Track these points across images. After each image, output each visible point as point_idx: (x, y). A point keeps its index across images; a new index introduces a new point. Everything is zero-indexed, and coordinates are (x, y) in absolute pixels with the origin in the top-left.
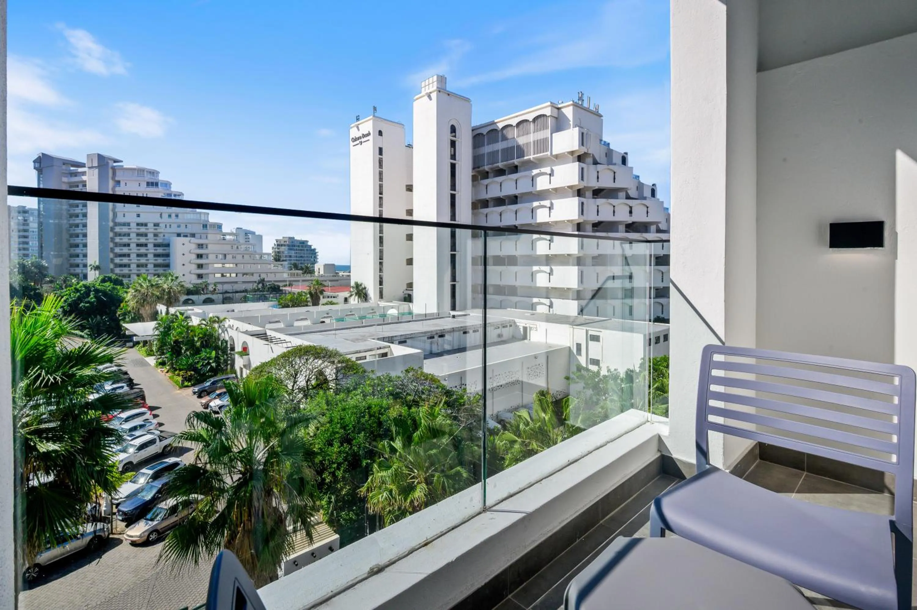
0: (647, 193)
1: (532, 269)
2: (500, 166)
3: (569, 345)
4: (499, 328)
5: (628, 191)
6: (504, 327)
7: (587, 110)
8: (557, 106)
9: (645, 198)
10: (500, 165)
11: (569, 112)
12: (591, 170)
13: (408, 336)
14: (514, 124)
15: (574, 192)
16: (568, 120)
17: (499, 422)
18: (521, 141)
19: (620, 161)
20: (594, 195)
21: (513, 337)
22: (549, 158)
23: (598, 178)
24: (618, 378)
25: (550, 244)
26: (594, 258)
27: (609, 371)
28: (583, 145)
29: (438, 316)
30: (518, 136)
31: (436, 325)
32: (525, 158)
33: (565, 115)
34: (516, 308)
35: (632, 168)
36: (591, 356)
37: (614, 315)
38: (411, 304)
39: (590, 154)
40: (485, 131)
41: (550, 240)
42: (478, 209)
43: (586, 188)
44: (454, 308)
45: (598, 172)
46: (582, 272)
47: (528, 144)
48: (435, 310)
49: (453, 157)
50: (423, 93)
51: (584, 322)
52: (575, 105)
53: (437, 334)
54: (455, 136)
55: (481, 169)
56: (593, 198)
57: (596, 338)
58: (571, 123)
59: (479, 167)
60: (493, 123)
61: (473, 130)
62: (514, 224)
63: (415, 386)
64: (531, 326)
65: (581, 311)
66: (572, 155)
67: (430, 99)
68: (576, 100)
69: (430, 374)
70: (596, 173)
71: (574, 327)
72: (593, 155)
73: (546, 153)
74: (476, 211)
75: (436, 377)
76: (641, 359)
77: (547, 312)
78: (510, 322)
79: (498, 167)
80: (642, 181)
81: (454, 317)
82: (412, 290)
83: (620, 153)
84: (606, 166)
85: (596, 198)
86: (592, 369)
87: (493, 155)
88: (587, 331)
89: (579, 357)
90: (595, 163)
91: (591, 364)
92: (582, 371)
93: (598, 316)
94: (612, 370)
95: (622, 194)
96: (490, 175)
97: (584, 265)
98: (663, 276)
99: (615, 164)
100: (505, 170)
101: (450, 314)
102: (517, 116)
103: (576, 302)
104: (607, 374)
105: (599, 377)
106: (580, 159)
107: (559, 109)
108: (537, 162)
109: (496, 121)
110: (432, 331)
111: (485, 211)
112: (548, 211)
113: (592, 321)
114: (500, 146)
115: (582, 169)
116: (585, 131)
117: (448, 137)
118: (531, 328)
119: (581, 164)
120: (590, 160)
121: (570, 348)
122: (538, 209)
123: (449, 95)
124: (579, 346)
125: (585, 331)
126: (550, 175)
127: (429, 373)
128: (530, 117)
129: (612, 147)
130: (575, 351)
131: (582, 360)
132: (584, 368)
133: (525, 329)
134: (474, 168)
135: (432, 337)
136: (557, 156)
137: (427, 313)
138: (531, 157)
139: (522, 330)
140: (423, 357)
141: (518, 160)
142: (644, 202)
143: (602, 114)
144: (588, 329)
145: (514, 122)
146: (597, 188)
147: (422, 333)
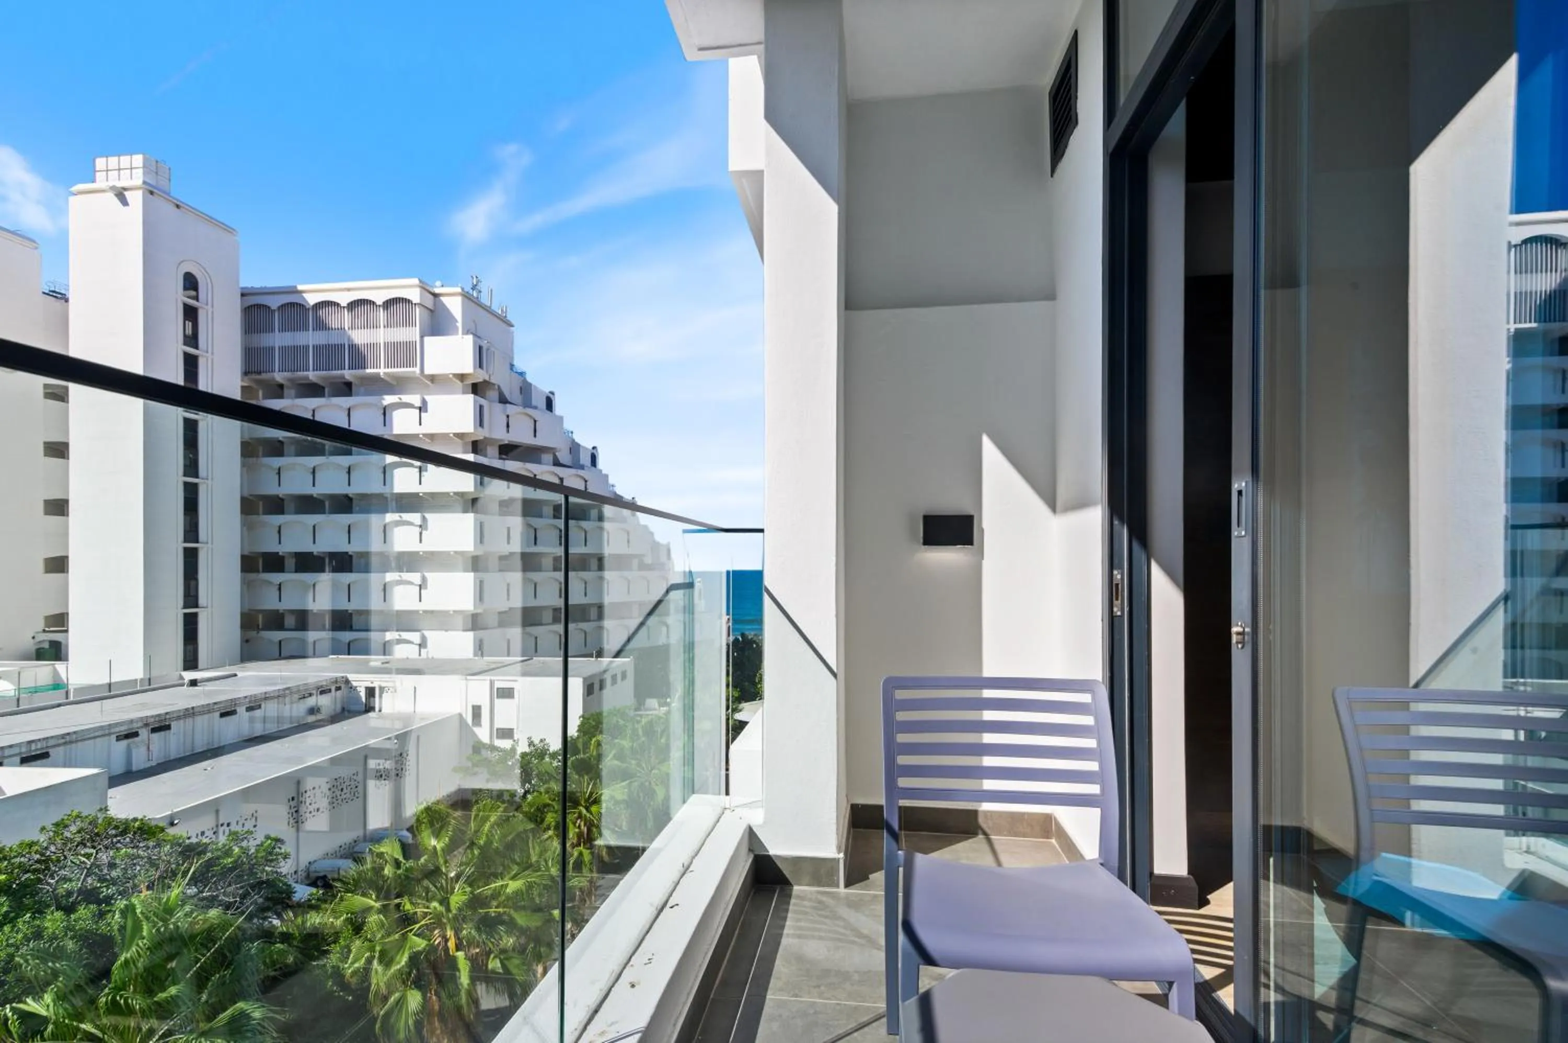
0: (585, 460)
1: (384, 578)
2: (311, 377)
3: (458, 711)
4: (311, 695)
5: (557, 454)
6: (322, 692)
7: (488, 310)
8: (431, 290)
9: (582, 467)
10: (312, 375)
11: (454, 305)
12: (496, 412)
13: (51, 743)
14: (344, 303)
15: (465, 444)
16: (453, 319)
17: (313, 884)
18: (360, 337)
19: (543, 404)
20: (500, 453)
21: (343, 709)
22: (418, 378)
23: (508, 426)
24: (546, 754)
25: (421, 534)
26: (502, 558)
27: (531, 744)
28: (481, 366)
29: (149, 685)
30: (352, 328)
31: (144, 705)
32: (368, 371)
33: (448, 310)
34: (349, 654)
35: (561, 419)
36: (500, 724)
37: (536, 651)
38: (60, 666)
39: (494, 384)
40: (274, 303)
41: (420, 526)
42: (257, 457)
43: (487, 441)
44: (191, 662)
45: (508, 416)
46: (481, 582)
47: (373, 346)
48: (137, 672)
49: (192, 339)
50: (101, 182)
51: (486, 668)
52: (466, 296)
53: (146, 725)
54: (196, 298)
55: (264, 376)
56: (500, 458)
57: (507, 693)
58: (459, 325)
59: (260, 373)
60: (294, 291)
61: (243, 295)
62: (345, 492)
63: (88, 856)
64: (383, 685)
65: (480, 648)
66: (462, 381)
67: (125, 202)
68: (468, 288)
69: (135, 820)
70: (505, 418)
71: (469, 677)
72: (499, 387)
73: (411, 369)
74: (252, 460)
75: (153, 823)
76: (580, 717)
77: (416, 656)
78: (336, 682)
79: (307, 378)
80: (577, 440)
81: (194, 683)
82: (66, 631)
83: (542, 392)
84: (520, 409)
85: (504, 459)
86: (502, 747)
87: (295, 355)
88: (492, 683)
89: (476, 730)
90: (503, 400)
91: (498, 737)
92: (484, 752)
93: (508, 655)
94: (536, 741)
95: (547, 457)
96: (286, 391)
97: (486, 570)
98: (586, 588)
99: (536, 408)
100: (323, 388)
101: (182, 678)
102: (349, 290)
103: (470, 635)
104: (527, 750)
105: (513, 756)
106: (476, 389)
107: (436, 295)
108: (394, 383)
109: (300, 287)
110: (132, 721)
111: (276, 462)
112: (418, 474)
113: (500, 665)
114: (311, 338)
115: (481, 407)
116: (484, 344)
117: (177, 296)
118: (382, 689)
119: (478, 398)
120: (494, 394)
121: (460, 715)
122: (396, 468)
123: (178, 206)
124: (477, 711)
125: (488, 682)
126: (420, 409)
127: (131, 817)
128: (380, 298)
129: (529, 379)
130: (469, 720)
131: (483, 734)
132: (484, 745)
133: (370, 692)
134: (246, 373)
135: (129, 736)
136: (433, 378)
137: (113, 681)
138: (382, 371)
139: (363, 694)
140: (106, 782)
141: (353, 372)
142: (581, 472)
143: (513, 322)
144: (493, 678)
145: (344, 299)
146: (506, 442)
147: (102, 728)
